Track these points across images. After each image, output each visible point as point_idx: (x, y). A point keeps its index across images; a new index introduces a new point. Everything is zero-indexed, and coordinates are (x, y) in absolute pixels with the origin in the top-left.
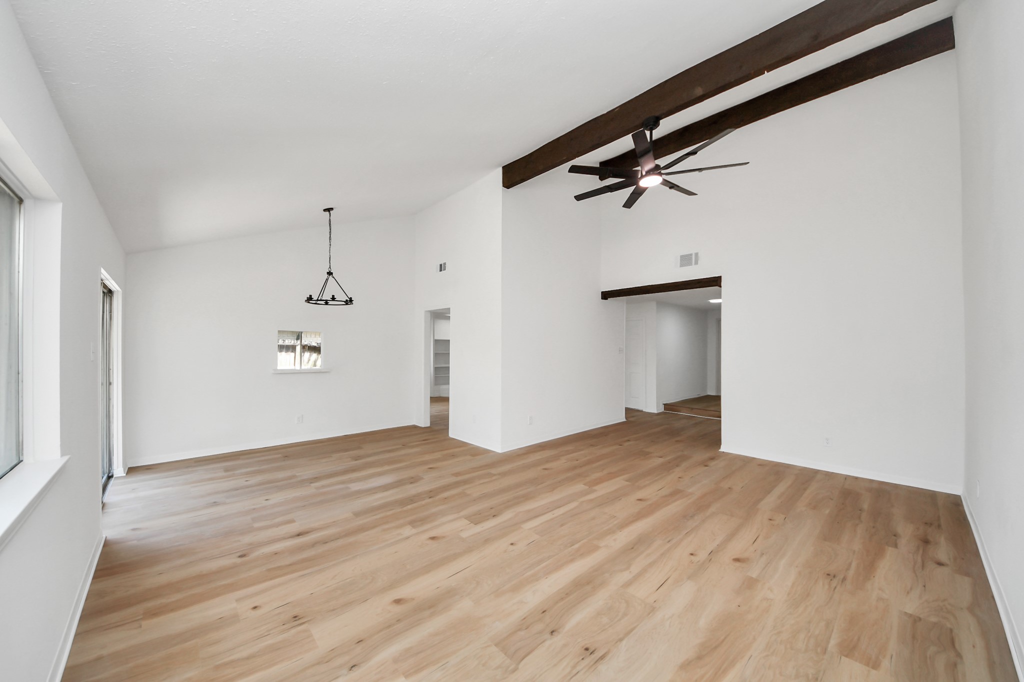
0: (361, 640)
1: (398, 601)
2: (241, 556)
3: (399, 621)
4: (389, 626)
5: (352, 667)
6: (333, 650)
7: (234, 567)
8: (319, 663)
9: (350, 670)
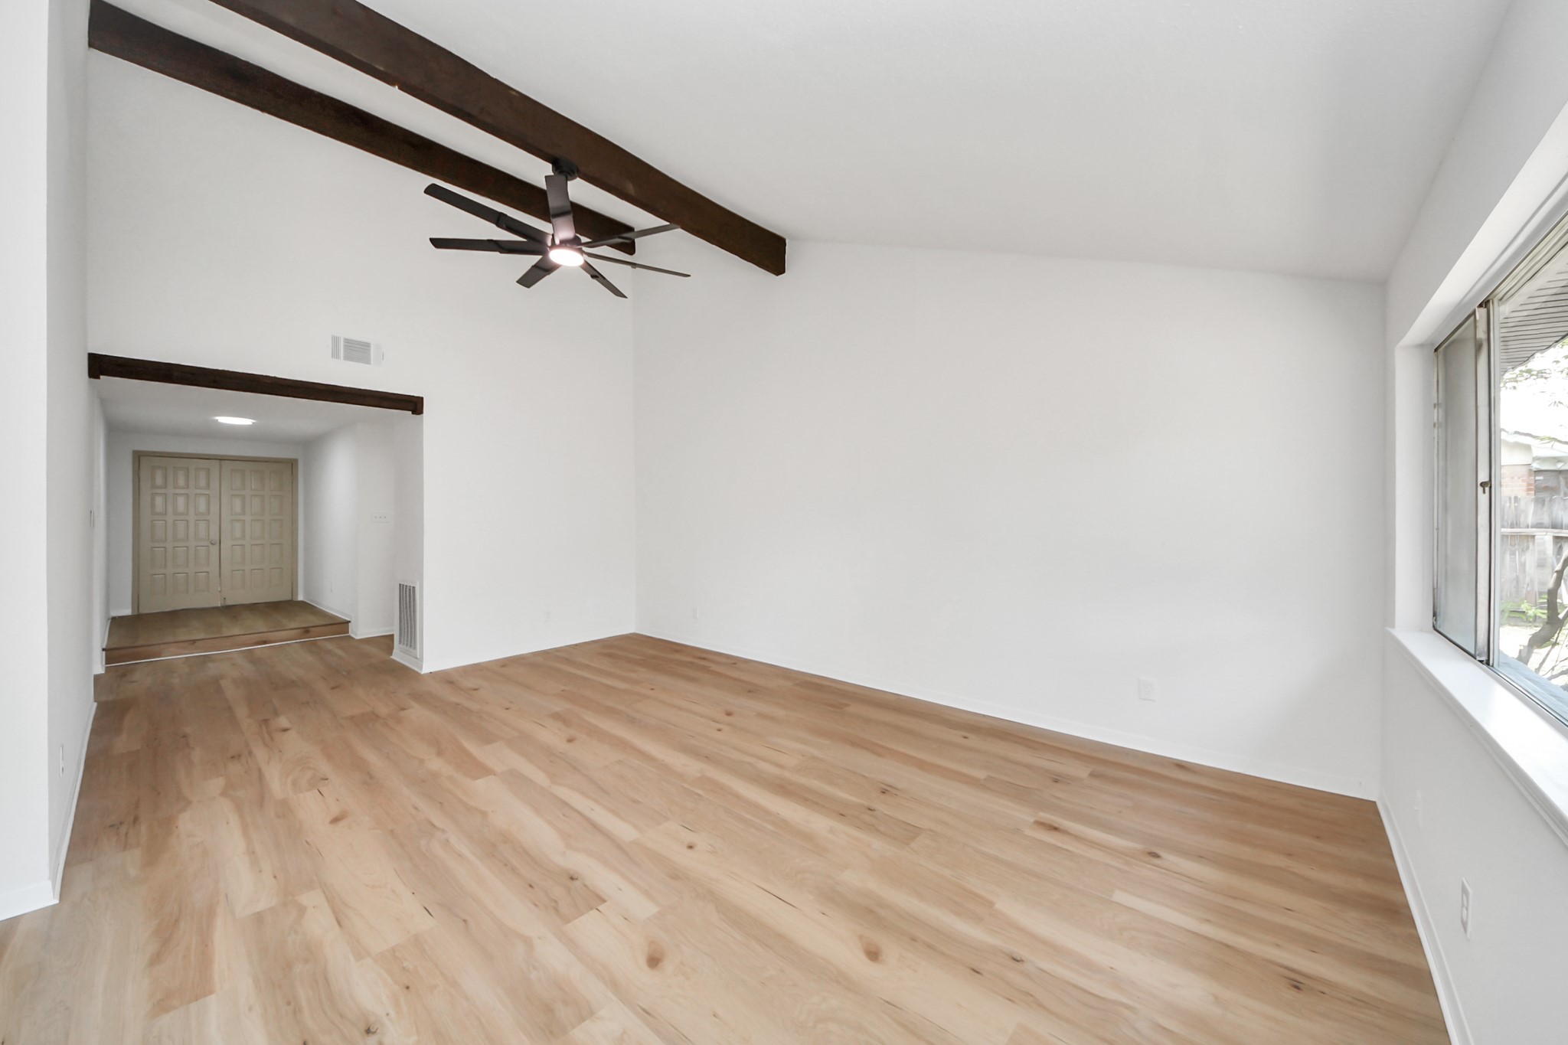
0: (973, 972)
1: (873, 955)
3: (914, 939)
4: (930, 946)
5: (1018, 961)
6: (1010, 1000)
8: (1040, 1005)
9: (1022, 961)
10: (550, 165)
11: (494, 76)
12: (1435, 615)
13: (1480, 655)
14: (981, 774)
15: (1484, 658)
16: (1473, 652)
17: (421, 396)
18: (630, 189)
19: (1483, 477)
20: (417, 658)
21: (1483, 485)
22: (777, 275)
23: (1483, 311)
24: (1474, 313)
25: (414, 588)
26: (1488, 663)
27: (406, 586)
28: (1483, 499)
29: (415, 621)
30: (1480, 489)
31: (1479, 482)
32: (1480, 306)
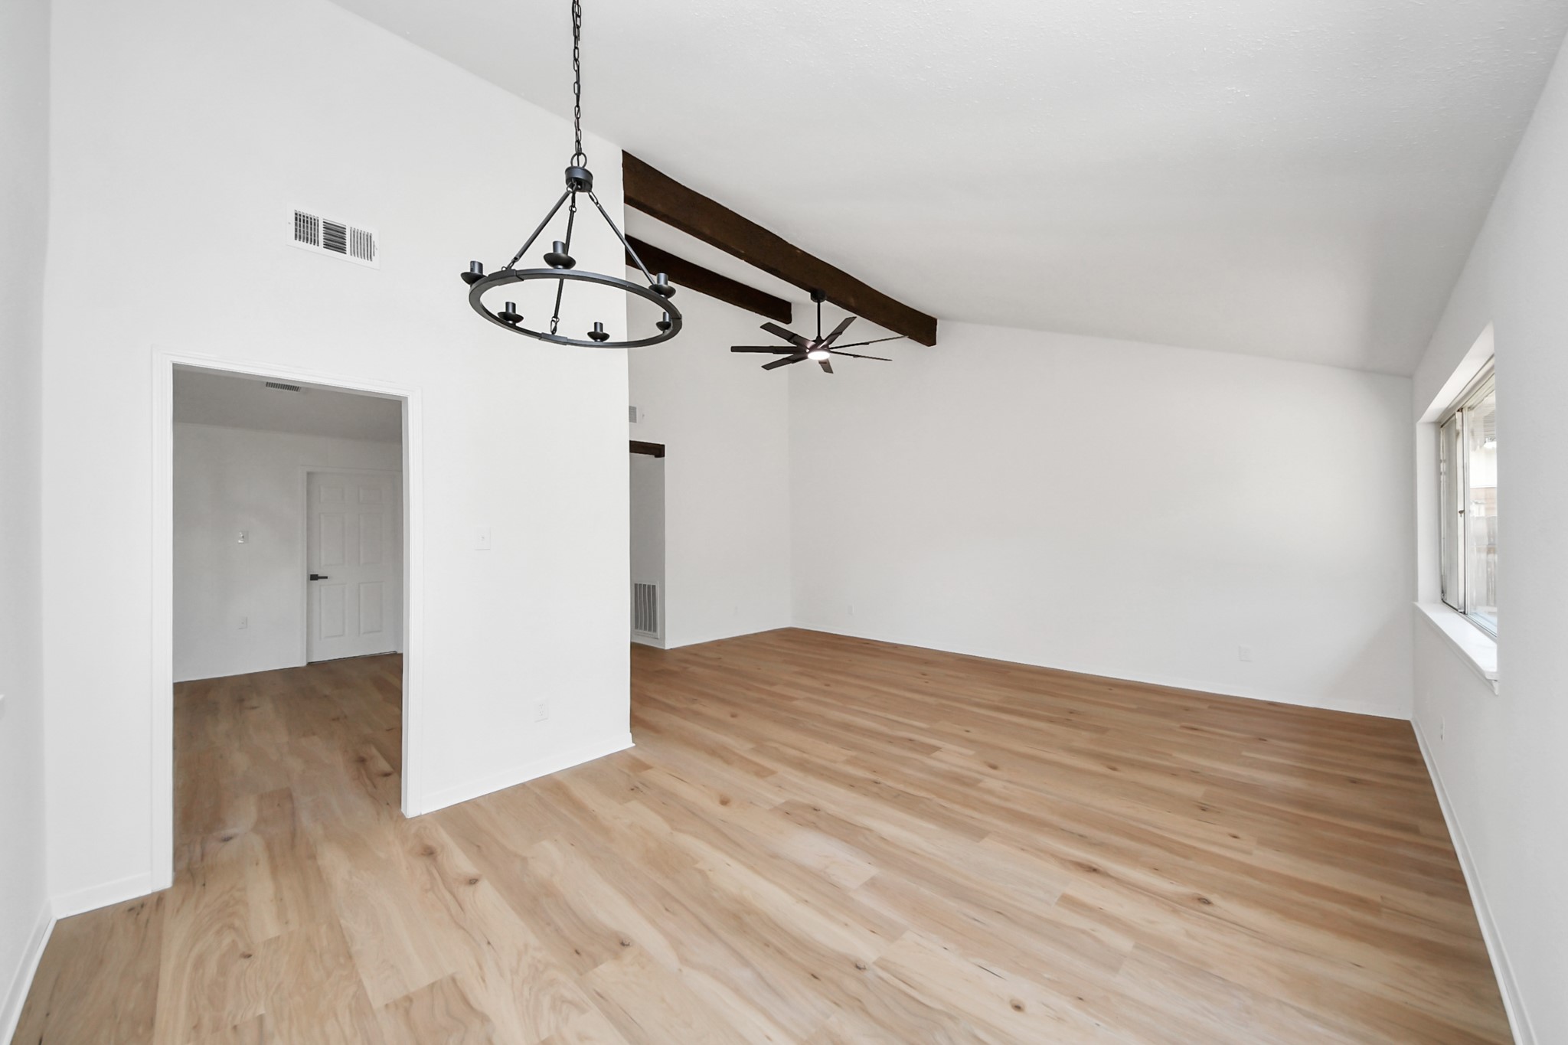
2: (1207, 902)
7: (1228, 893)
10: (809, 294)
11: (790, 243)
12: (1443, 592)
13: (1460, 609)
14: (1134, 706)
15: (1462, 611)
16: (1456, 607)
17: (661, 443)
18: (852, 301)
19: (1460, 508)
20: (657, 639)
21: (1461, 512)
22: (929, 346)
23: (1460, 413)
24: (1454, 414)
25: (654, 587)
26: (1464, 613)
27: (645, 585)
28: (1460, 519)
29: (655, 612)
30: (1459, 514)
31: (1459, 510)
32: (1458, 411)
